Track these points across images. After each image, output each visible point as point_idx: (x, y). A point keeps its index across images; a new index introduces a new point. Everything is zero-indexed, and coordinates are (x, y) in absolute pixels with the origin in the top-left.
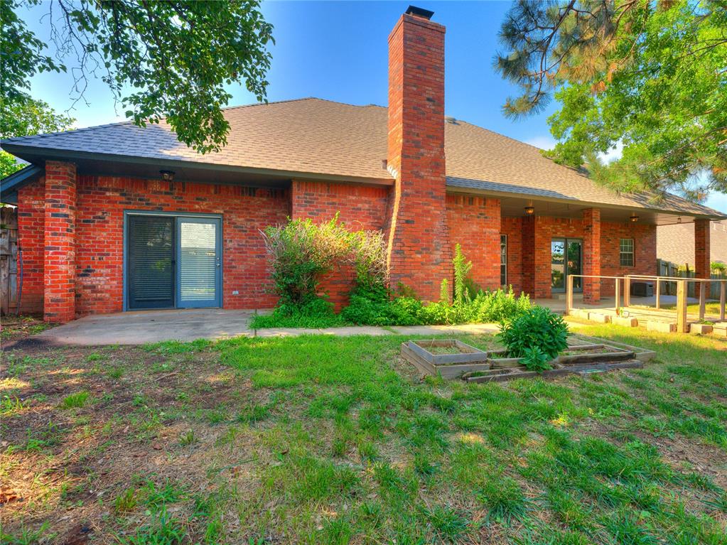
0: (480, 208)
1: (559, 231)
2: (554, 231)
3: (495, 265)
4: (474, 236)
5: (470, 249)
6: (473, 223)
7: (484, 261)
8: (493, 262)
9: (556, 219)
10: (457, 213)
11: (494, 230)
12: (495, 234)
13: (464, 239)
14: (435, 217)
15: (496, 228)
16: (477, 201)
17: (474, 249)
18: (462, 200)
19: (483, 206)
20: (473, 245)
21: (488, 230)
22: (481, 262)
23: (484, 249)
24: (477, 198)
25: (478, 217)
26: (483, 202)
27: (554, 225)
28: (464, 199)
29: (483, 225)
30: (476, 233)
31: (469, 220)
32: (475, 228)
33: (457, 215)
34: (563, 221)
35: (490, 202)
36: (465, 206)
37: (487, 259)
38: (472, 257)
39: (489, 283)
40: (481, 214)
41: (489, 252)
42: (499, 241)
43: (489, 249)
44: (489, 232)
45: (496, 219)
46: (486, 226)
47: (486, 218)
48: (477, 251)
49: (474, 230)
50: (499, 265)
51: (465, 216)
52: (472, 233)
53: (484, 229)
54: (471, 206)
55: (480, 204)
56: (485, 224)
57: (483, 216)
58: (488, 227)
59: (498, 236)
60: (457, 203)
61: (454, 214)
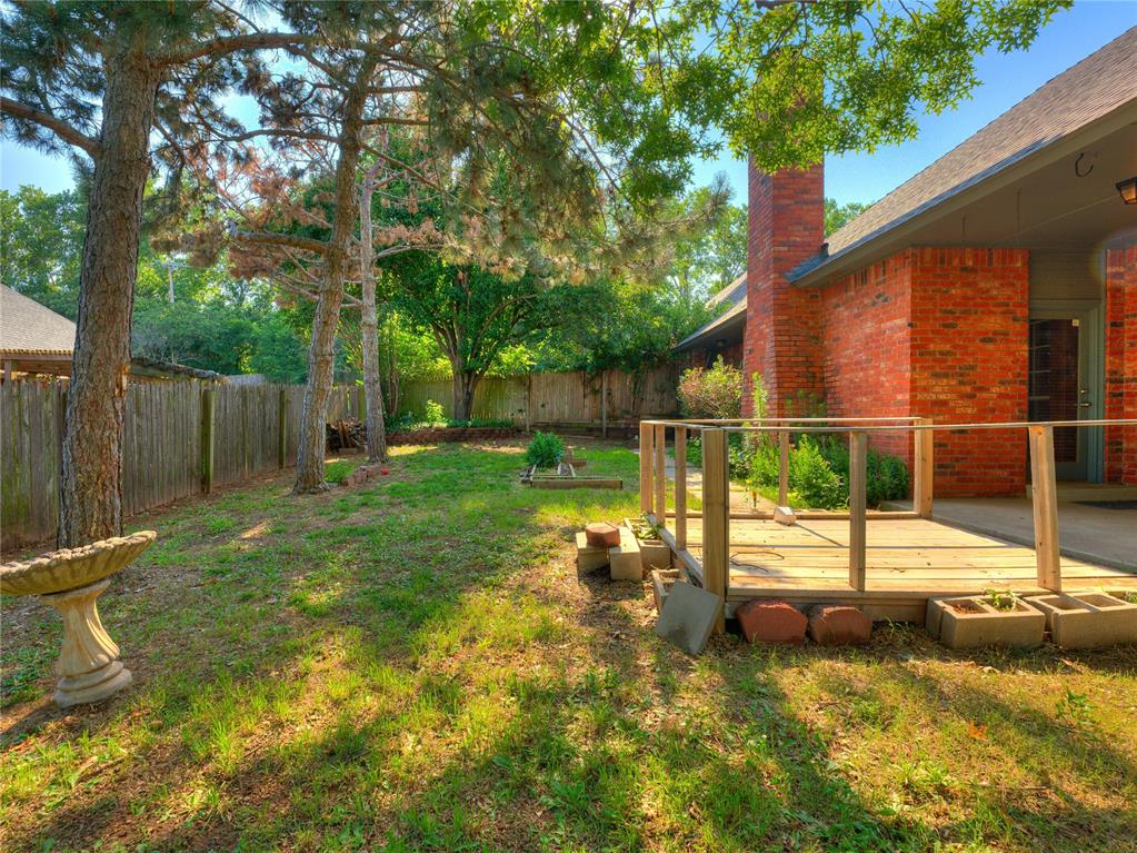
0: (878, 284)
3: (899, 397)
4: (867, 343)
5: (862, 369)
6: (867, 320)
7: (882, 392)
8: (897, 390)
10: (847, 309)
11: (898, 322)
12: (901, 328)
13: (855, 353)
14: (766, 337)
15: (904, 315)
16: (873, 273)
17: (868, 368)
18: (853, 282)
19: (881, 278)
20: (865, 361)
21: (889, 324)
22: (877, 392)
23: (883, 365)
24: (872, 268)
25: (874, 304)
26: (882, 270)
28: (855, 280)
29: (881, 316)
30: (871, 335)
31: (861, 315)
32: (869, 328)
33: (846, 313)
35: (892, 263)
36: (856, 292)
37: (887, 384)
38: (864, 384)
39: (888, 437)
40: (878, 297)
41: (890, 371)
42: (908, 344)
43: (890, 363)
44: (891, 329)
45: (903, 294)
46: (884, 317)
47: (886, 300)
48: (872, 372)
49: (868, 331)
50: (908, 397)
51: (856, 311)
52: (866, 337)
53: (882, 325)
54: (865, 287)
55: (876, 277)
56: (884, 313)
57: (882, 299)
58: (889, 319)
59: (905, 334)
60: (846, 291)
61: (844, 312)
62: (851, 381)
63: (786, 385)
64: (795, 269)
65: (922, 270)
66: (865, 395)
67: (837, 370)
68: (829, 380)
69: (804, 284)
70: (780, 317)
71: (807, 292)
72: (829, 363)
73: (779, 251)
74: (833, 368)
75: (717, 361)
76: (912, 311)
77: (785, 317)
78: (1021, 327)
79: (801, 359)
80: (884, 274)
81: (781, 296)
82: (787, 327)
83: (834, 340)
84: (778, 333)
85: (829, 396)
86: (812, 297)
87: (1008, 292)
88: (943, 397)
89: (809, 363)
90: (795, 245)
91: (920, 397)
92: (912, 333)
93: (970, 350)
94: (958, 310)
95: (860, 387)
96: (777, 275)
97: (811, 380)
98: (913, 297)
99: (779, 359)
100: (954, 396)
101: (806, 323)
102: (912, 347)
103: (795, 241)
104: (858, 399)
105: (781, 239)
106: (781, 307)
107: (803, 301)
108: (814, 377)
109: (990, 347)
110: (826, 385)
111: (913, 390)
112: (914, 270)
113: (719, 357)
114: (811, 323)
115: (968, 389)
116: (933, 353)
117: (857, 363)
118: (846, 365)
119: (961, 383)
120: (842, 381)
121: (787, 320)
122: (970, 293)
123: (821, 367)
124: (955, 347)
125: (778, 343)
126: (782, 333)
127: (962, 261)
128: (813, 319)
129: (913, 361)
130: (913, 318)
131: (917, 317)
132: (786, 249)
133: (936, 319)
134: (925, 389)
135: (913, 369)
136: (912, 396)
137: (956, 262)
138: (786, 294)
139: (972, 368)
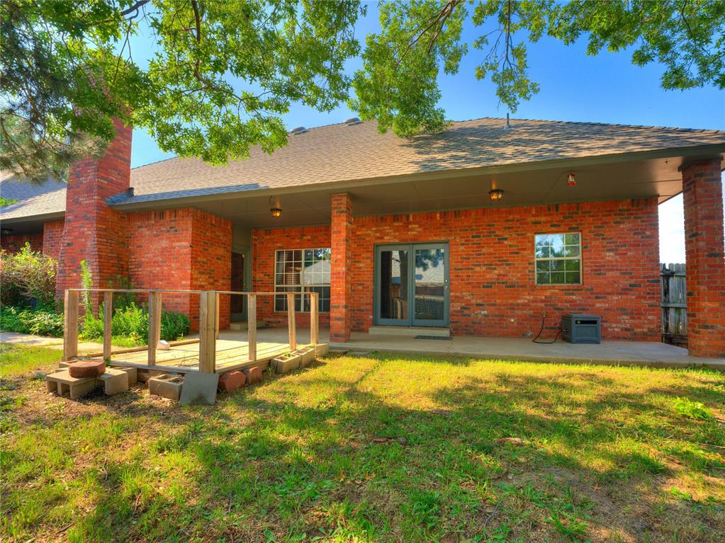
0: (171, 221)
1: (388, 234)
2: (378, 235)
3: (184, 282)
4: (163, 252)
5: (158, 266)
6: (163, 239)
7: (172, 279)
8: (182, 279)
9: (382, 218)
10: (148, 230)
11: (184, 244)
12: (185, 247)
13: (154, 256)
14: (87, 237)
15: (187, 241)
16: (168, 214)
17: (163, 266)
18: (153, 216)
19: (173, 219)
20: (161, 262)
21: (178, 244)
22: (169, 279)
23: (173, 265)
24: (168, 212)
25: (168, 231)
26: (174, 214)
27: (377, 226)
28: (155, 215)
29: (173, 239)
30: (165, 248)
31: (159, 236)
32: (164, 243)
33: (148, 233)
34: (396, 218)
35: (181, 212)
36: (156, 222)
37: (176, 276)
38: (160, 274)
39: (177, 303)
40: (171, 228)
41: (178, 269)
42: (190, 256)
43: (179, 265)
44: (179, 246)
45: (187, 230)
46: (175, 239)
47: (176, 231)
48: (166, 268)
49: (164, 245)
50: (189, 282)
51: (155, 233)
52: (162, 249)
53: (174, 244)
54: (162, 220)
55: (170, 217)
56: (175, 237)
57: (173, 230)
58: (178, 241)
59: (188, 250)
60: (148, 220)
61: (145, 231)
62: (151, 272)
63: (105, 271)
64: (112, 197)
65: (197, 220)
66: (161, 280)
67: (140, 265)
68: (132, 270)
69: (117, 209)
70: (100, 226)
71: (118, 213)
72: (134, 260)
73: (102, 183)
74: (136, 263)
75: (25, 246)
76: (192, 240)
77: (104, 227)
78: (229, 255)
79: (114, 255)
80: (175, 217)
81: (102, 212)
82: (105, 233)
83: (138, 247)
84: (99, 236)
85: (133, 280)
86: (121, 217)
87: (225, 239)
88: (203, 284)
89: (119, 258)
90: (112, 182)
91: (194, 283)
92: (192, 250)
93: (213, 262)
94: (210, 243)
95: (157, 276)
96: (100, 198)
97: (121, 269)
98: (193, 233)
99: (100, 253)
100: (206, 283)
101: (117, 233)
102: (192, 257)
103: (112, 180)
104: (156, 283)
105: (102, 174)
106: (101, 220)
107: (116, 218)
108: (123, 267)
109: (220, 262)
110: (131, 273)
111: (192, 279)
112: (193, 219)
113: (27, 244)
114: (120, 234)
115: (212, 280)
116: (199, 262)
117: (155, 262)
118: (147, 262)
119: (210, 277)
120: (144, 272)
121: (106, 229)
122: (213, 236)
123: (127, 262)
124: (208, 260)
125: (99, 243)
126: (102, 237)
127: (211, 221)
128: (121, 231)
129: (192, 265)
130: (192, 243)
131: (194, 243)
132: (106, 182)
133: (201, 245)
134: (196, 279)
135: (192, 269)
136: (191, 283)
137: (209, 220)
138: (105, 211)
139: (213, 271)
